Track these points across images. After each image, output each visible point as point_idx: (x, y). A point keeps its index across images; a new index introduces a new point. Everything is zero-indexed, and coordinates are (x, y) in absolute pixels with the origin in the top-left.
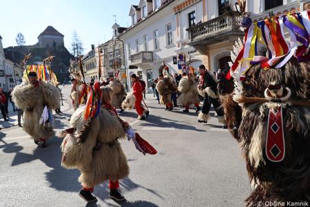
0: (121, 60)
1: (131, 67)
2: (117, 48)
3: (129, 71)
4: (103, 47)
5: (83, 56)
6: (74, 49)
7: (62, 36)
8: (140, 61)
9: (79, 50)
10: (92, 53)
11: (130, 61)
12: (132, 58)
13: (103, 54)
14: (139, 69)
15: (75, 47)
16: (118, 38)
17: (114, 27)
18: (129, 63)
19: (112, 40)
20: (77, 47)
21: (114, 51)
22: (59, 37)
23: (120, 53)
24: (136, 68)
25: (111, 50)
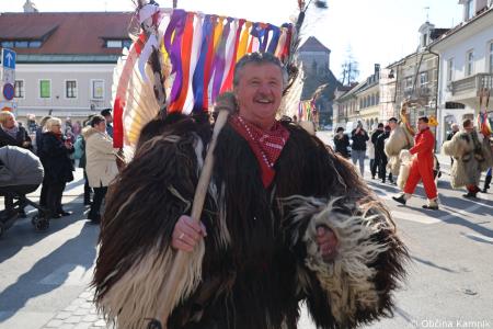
0: (428, 90)
1: (449, 105)
2: (424, 67)
3: (445, 112)
4: (397, 68)
5: (357, 83)
6: (344, 72)
7: (328, 51)
8: (473, 94)
9: (352, 73)
10: (374, 80)
11: (450, 94)
12: (454, 87)
13: (394, 80)
14: (468, 110)
15: (347, 69)
16: (429, 49)
17: (422, 29)
18: (447, 97)
19: (416, 54)
20: (350, 69)
21: (418, 73)
22: (324, 53)
23: (428, 78)
24: (462, 107)
25: (412, 72)
